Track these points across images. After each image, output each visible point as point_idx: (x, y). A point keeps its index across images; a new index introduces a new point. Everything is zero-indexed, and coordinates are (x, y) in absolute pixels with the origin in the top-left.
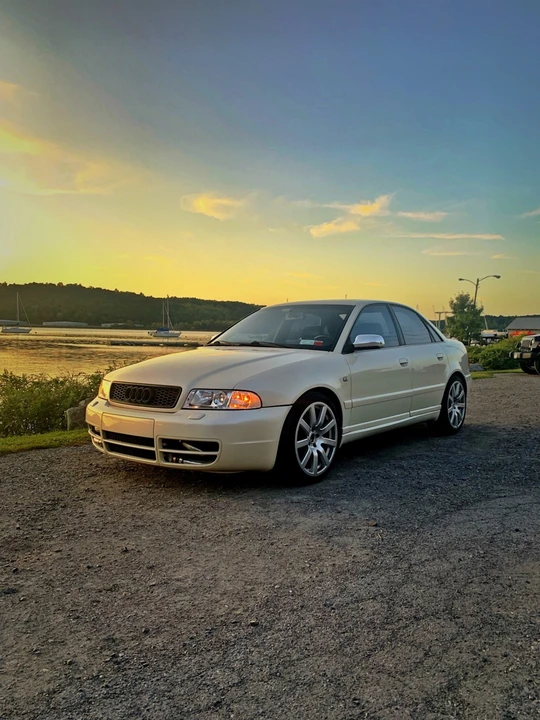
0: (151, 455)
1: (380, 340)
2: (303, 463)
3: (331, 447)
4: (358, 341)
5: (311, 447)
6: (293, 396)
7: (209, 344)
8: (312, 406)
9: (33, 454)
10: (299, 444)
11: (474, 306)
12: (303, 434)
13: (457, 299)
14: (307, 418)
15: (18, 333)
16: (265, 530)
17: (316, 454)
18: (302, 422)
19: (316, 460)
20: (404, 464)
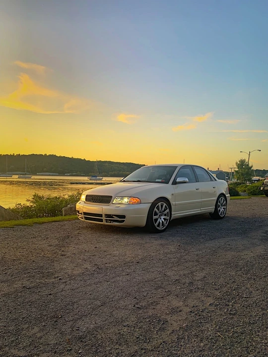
0: (101, 221)
1: (187, 180)
2: (156, 225)
3: (167, 220)
4: (178, 180)
5: (159, 219)
6: (152, 200)
7: (121, 181)
8: (160, 204)
9: (53, 223)
10: (155, 217)
11: (248, 165)
12: (156, 214)
13: (239, 161)
14: (158, 208)
15: (26, 178)
16: (142, 244)
17: (161, 222)
18: (155, 209)
19: (161, 224)
20: (197, 228)
